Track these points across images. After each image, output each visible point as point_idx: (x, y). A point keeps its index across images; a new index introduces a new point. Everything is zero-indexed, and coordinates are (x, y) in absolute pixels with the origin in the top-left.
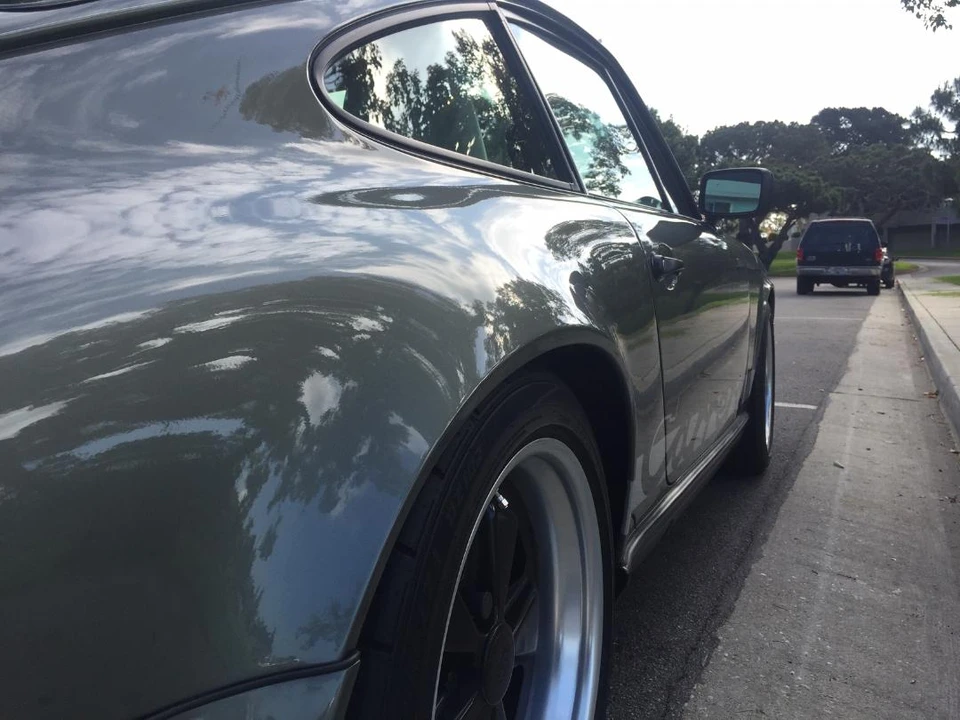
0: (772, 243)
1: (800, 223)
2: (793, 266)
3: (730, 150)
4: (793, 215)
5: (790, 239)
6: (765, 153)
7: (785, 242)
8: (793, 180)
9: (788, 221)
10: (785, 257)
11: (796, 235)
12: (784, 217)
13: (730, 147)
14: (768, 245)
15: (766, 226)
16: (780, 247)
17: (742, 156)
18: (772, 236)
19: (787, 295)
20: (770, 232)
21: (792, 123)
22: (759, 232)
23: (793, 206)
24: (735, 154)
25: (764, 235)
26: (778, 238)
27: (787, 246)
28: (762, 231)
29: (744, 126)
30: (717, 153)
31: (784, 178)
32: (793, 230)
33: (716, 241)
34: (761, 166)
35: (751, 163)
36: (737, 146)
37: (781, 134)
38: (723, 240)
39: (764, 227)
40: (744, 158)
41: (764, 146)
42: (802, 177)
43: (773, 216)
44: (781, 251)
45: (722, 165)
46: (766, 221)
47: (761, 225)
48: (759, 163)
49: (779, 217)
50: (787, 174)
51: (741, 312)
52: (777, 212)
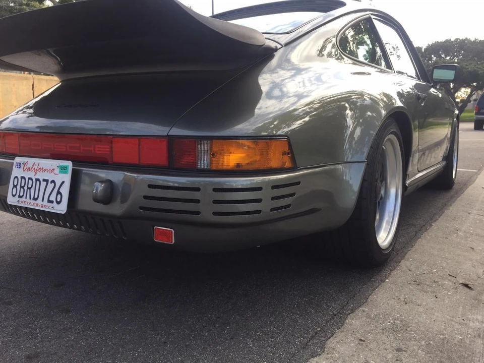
0: (462, 104)
1: (478, 94)
2: (473, 116)
3: (441, 54)
4: (474, 89)
5: (472, 102)
6: (459, 56)
7: (469, 104)
8: (475, 70)
9: (472, 92)
10: (469, 111)
11: (475, 100)
12: (469, 90)
13: (440, 52)
14: (460, 105)
15: (459, 95)
16: (466, 107)
17: (446, 57)
18: (462, 101)
19: (468, 130)
20: (461, 98)
21: (475, 39)
22: (454, 99)
23: (475, 84)
24: (443, 56)
25: (458, 100)
26: (465, 102)
27: (470, 106)
28: (456, 98)
29: (448, 42)
30: (433, 56)
31: (470, 69)
32: (474, 97)
33: (436, 93)
34: (456, 63)
35: (452, 61)
36: (444, 52)
37: (468, 45)
38: (440, 93)
39: (457, 96)
40: (448, 58)
41: (459, 52)
42: (480, 68)
43: (463, 90)
44: (466, 109)
45: (436, 62)
46: (459, 92)
47: (456, 94)
48: (456, 61)
49: (467, 90)
50: (471, 67)
51: (444, 132)
52: (465, 87)
